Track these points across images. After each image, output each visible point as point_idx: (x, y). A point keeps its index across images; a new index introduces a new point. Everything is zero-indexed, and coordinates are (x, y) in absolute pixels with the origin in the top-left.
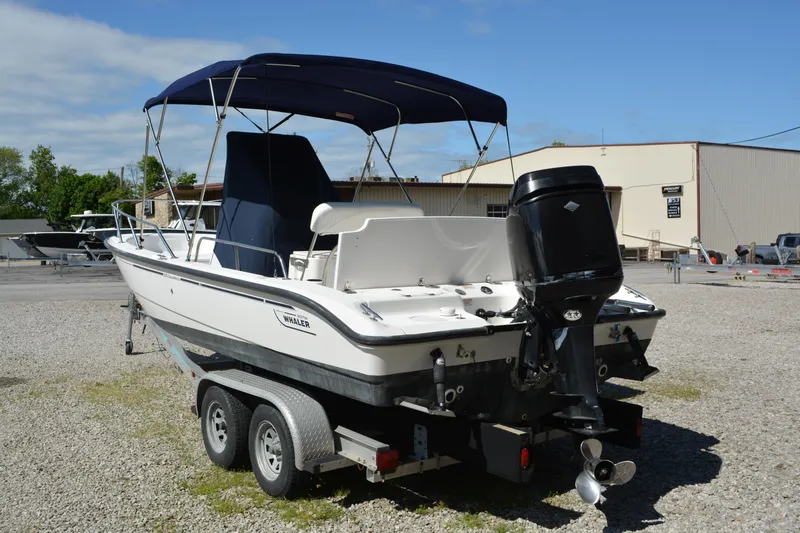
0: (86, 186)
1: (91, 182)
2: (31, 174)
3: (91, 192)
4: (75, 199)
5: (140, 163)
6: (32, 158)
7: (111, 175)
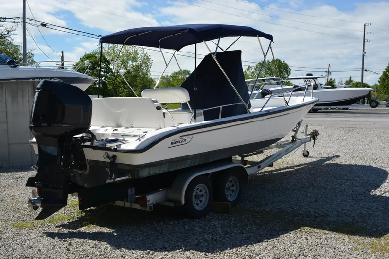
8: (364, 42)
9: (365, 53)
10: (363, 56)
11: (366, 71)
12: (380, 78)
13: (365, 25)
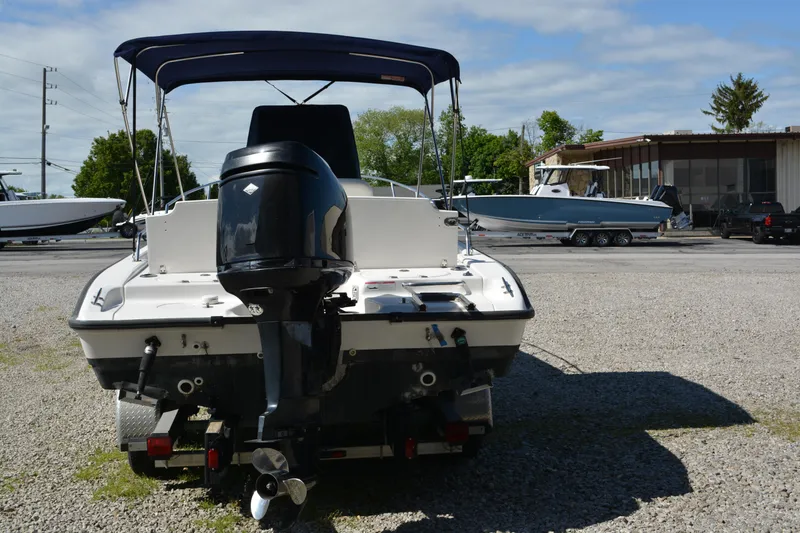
0: (485, 148)
1: (492, 144)
2: (441, 136)
3: (491, 154)
4: (475, 162)
5: (539, 120)
6: (442, 120)
7: (513, 135)
8: (44, 104)
9: (48, 127)
10: (44, 133)
11: (49, 164)
12: (76, 180)
13: (45, 70)
